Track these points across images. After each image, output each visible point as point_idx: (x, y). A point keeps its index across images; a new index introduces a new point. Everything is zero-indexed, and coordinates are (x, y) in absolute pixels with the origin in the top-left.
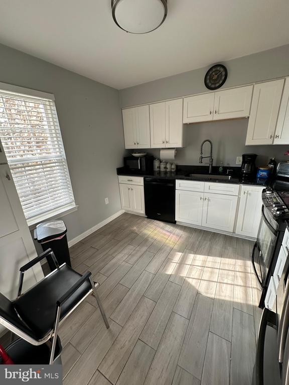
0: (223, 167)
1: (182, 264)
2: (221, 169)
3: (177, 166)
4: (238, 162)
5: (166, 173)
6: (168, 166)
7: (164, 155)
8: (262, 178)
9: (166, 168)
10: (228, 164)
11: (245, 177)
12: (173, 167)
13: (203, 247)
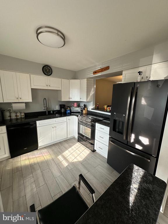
0: (53, 111)
1: (65, 158)
2: (51, 112)
3: (25, 114)
4: (57, 108)
5: (17, 119)
6: (18, 114)
7: (15, 107)
8: (68, 113)
9: (16, 116)
10: (53, 109)
11: (63, 114)
12: (23, 114)
13: (63, 150)
